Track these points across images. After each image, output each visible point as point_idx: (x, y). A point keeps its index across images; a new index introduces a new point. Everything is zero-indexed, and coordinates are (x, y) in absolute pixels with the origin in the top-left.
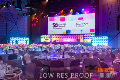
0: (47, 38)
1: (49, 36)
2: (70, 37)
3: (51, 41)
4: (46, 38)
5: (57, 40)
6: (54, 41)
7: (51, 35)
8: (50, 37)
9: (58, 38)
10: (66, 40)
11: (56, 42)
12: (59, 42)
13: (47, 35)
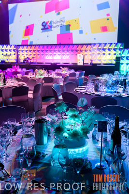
0: (9, 53)
1: (13, 48)
2: (59, 51)
3: (18, 59)
4: (5, 53)
5: (30, 57)
6: (25, 60)
7: (17, 46)
8: (14, 50)
9: (34, 53)
10: (50, 58)
11: (29, 61)
12: (35, 61)
13: (9, 46)
